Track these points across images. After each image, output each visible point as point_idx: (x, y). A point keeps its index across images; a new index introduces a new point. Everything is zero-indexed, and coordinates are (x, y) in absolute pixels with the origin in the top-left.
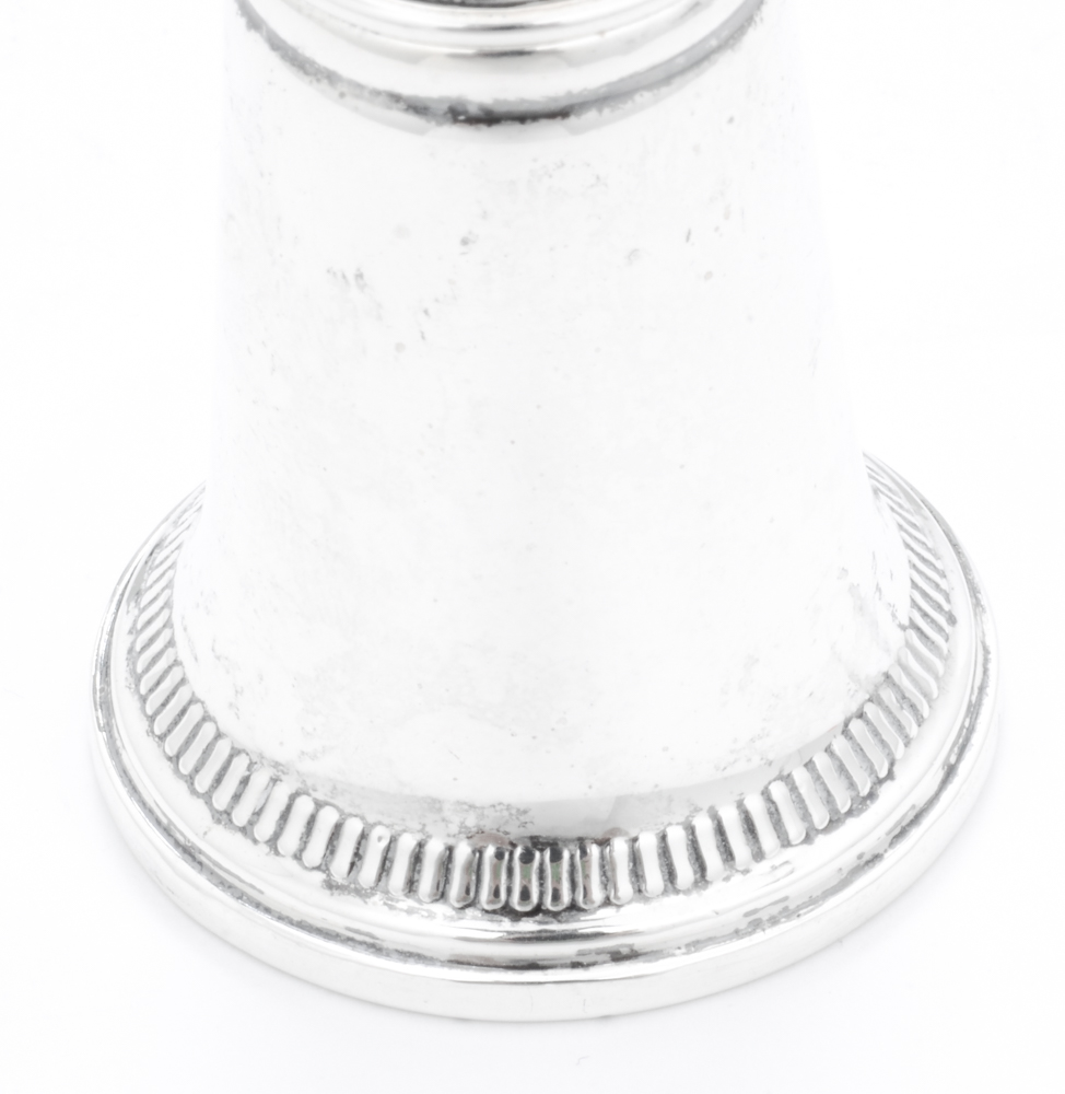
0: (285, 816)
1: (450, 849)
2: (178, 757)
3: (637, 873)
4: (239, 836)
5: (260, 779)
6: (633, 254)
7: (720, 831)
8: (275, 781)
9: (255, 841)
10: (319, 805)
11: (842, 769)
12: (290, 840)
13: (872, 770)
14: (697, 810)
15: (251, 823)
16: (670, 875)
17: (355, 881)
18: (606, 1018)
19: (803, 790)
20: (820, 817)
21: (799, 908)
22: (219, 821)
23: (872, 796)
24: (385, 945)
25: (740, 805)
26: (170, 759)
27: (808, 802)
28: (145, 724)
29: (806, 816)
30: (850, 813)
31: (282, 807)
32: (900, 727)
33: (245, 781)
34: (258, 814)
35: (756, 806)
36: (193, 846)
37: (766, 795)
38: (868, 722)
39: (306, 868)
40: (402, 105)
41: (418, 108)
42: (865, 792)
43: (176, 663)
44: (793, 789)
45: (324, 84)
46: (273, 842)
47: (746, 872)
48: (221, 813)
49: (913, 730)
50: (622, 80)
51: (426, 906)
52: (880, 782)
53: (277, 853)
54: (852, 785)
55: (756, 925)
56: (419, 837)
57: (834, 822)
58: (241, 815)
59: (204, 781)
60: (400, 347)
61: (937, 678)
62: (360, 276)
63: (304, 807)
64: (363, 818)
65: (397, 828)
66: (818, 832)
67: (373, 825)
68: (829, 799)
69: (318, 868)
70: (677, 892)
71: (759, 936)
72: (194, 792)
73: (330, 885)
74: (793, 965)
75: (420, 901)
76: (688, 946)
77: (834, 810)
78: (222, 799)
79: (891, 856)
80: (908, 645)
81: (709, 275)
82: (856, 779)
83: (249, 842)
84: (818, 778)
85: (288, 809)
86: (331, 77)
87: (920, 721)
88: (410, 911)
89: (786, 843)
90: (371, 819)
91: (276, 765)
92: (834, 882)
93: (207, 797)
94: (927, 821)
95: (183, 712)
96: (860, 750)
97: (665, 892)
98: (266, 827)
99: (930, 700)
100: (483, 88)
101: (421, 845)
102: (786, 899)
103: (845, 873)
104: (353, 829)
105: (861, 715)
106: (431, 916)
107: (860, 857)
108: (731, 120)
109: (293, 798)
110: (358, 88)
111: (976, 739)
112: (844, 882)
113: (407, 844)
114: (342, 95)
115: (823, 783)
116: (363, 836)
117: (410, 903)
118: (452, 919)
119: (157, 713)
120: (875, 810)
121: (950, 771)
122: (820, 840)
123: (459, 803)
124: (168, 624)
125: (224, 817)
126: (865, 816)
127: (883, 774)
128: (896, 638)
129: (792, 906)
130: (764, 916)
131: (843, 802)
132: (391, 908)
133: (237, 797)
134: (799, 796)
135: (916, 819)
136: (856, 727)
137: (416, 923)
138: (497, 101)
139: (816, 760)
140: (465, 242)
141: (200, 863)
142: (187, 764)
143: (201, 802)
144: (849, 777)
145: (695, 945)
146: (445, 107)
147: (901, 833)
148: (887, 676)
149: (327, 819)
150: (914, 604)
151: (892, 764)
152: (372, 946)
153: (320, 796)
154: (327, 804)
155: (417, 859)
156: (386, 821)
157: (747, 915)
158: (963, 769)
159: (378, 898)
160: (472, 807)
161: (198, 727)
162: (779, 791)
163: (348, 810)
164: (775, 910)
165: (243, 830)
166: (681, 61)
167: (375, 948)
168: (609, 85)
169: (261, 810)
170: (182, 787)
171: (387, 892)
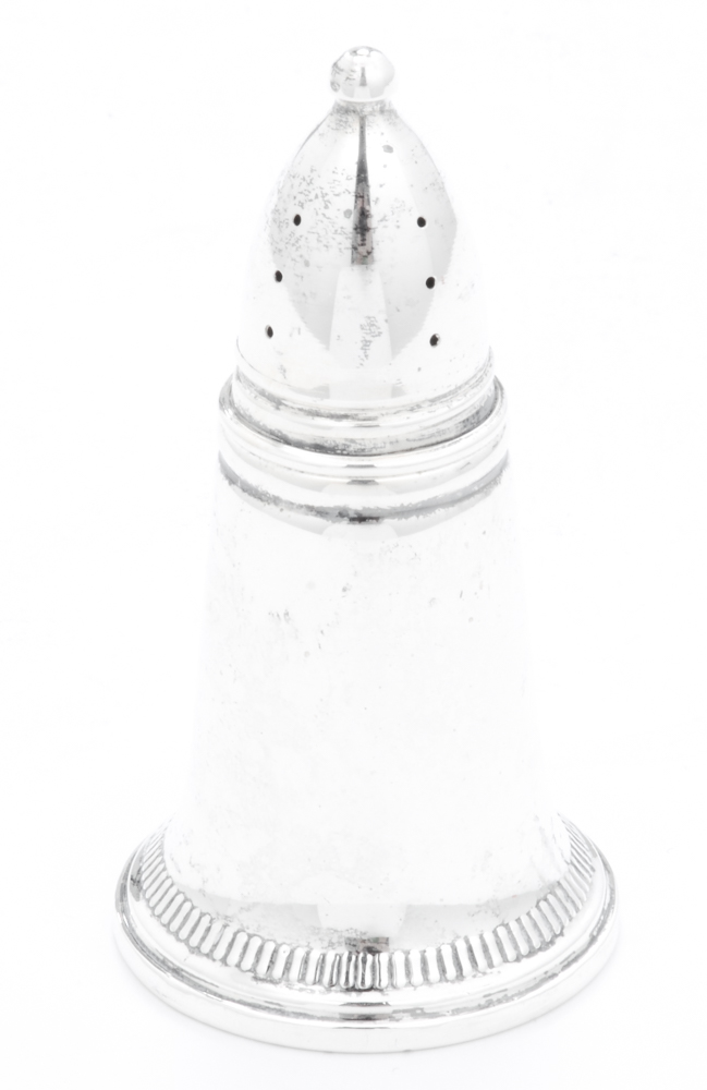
0: (231, 945)
1: (324, 956)
2: (169, 923)
3: (425, 970)
4: (205, 959)
5: (217, 927)
6: (433, 600)
7: (470, 950)
8: (225, 926)
9: (214, 960)
10: (250, 936)
11: (535, 925)
12: (234, 958)
13: (551, 929)
14: (458, 937)
15: (212, 951)
16: (443, 971)
17: (271, 976)
18: (407, 1051)
19: (515, 933)
20: (524, 949)
21: (513, 996)
22: (193, 953)
23: (552, 942)
24: (287, 1009)
25: (481, 937)
26: (164, 925)
27: (517, 940)
28: (150, 912)
29: (516, 947)
30: (540, 949)
31: (230, 940)
32: (566, 911)
33: (208, 929)
34: (215, 946)
35: (490, 940)
36: (178, 968)
37: (495, 932)
38: (549, 904)
39: (243, 971)
40: (314, 513)
41: (321, 512)
42: (548, 939)
43: (164, 869)
44: (510, 932)
45: (272, 506)
46: (224, 961)
47: (484, 974)
48: (194, 948)
49: (573, 913)
50: (429, 500)
51: (309, 987)
52: (556, 936)
53: (226, 965)
54: (541, 935)
55: (489, 1004)
56: (306, 949)
57: (532, 953)
58: (206, 948)
59: (184, 934)
60: (307, 654)
61: (586, 892)
62: (287, 614)
63: (242, 938)
64: (275, 941)
65: (294, 945)
66: (523, 956)
67: (281, 945)
68: (529, 940)
69: (249, 971)
70: (447, 981)
71: (491, 1009)
72: (178, 940)
73: (256, 978)
74: (509, 1030)
75: (306, 984)
76: (453, 1011)
77: (531, 947)
78: (194, 941)
79: (562, 975)
80: (570, 871)
81: (471, 619)
82: (543, 932)
83: (210, 961)
84: (522, 928)
85: (233, 940)
86: (276, 500)
87: (577, 910)
88: (301, 990)
89: (506, 960)
90: (279, 942)
91: (226, 917)
92: (532, 985)
93: (186, 941)
94: (582, 961)
95: (172, 900)
96: (545, 917)
97: (441, 981)
98: (220, 953)
99: (582, 902)
100: (358, 501)
101: (308, 954)
102: (506, 990)
103: (538, 980)
104: (270, 947)
105: (546, 900)
106: (312, 991)
107: (546, 973)
108: (484, 533)
109: (235, 935)
110: (291, 505)
111: (607, 926)
112: (537, 986)
113: (300, 954)
114: (282, 510)
115: (526, 931)
116: (275, 952)
117: (301, 985)
118: (324, 993)
119: (156, 905)
120: (553, 951)
121: (593, 939)
122: (524, 960)
123: (329, 929)
124: (163, 861)
125: (196, 950)
126: (548, 952)
127: (558, 932)
128: (564, 867)
129: (509, 995)
130: (494, 998)
131: (536, 943)
132: (290, 988)
133: (203, 939)
134: (513, 936)
135: (575, 959)
136: (543, 905)
137: (304, 997)
138: (364, 508)
139: (522, 918)
140: (344, 590)
141: (182, 976)
142: (175, 925)
143: (183, 944)
144: (539, 931)
145: (457, 1011)
146: (337, 512)
147: (567, 964)
148: (559, 883)
149: (255, 944)
150: (572, 854)
151: (563, 928)
152: (280, 1010)
153: (251, 931)
154: (255, 935)
155: (306, 961)
156: (288, 942)
157: (485, 996)
158: (601, 938)
159: (283, 982)
160: (336, 931)
161: (181, 906)
162: (502, 932)
163: (266, 937)
164: (500, 996)
165: (207, 955)
166: (460, 495)
167: (282, 1012)
168: (423, 502)
169: (218, 943)
170: (172, 938)
171: (288, 980)
